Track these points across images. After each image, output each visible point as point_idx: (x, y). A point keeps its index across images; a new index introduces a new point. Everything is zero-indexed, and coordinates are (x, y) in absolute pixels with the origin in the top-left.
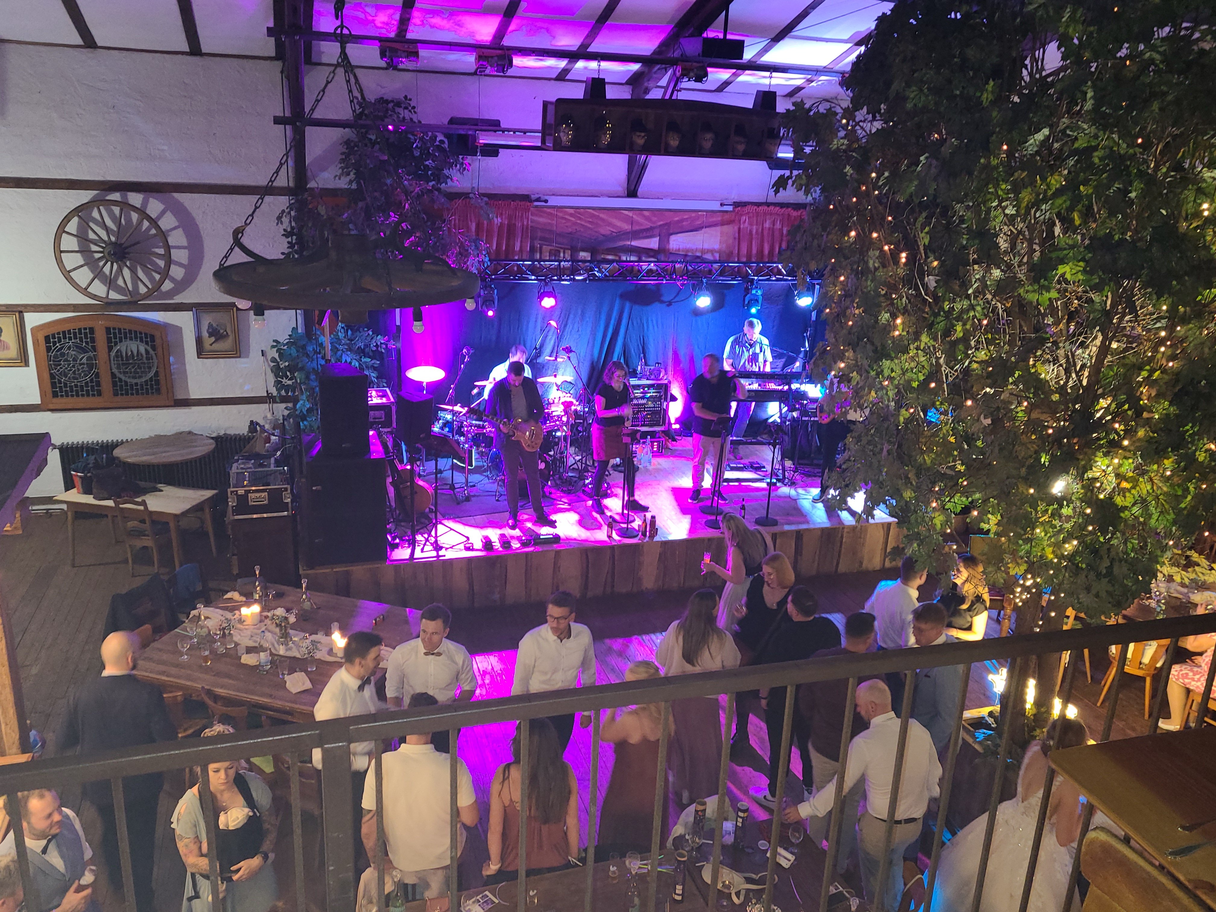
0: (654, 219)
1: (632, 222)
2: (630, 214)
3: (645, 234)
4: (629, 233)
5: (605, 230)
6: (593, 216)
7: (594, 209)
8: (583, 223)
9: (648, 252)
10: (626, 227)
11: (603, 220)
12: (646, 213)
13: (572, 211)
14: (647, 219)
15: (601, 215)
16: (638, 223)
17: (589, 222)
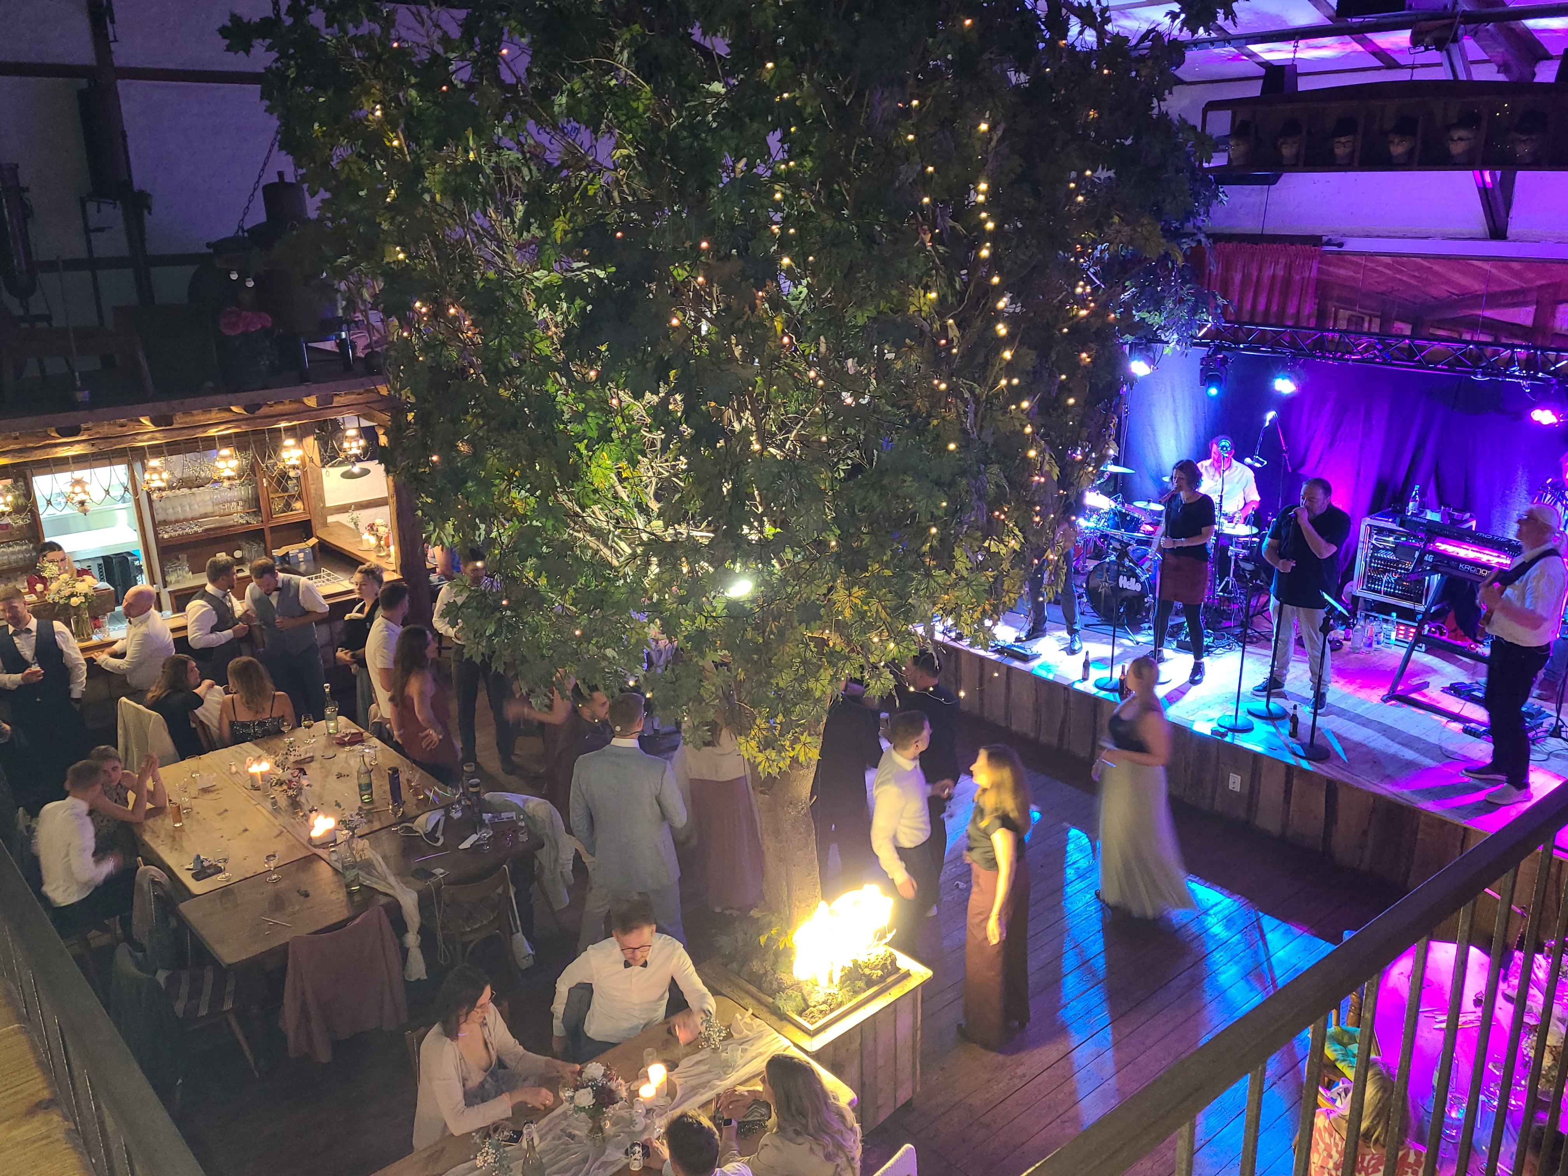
0: (1531, 275)
1: (1488, 278)
2: (1486, 266)
3: (1509, 300)
4: (1481, 296)
5: (1440, 291)
6: (1421, 268)
7: (1425, 257)
8: (1404, 278)
9: (1513, 329)
10: (1477, 287)
11: (1436, 274)
12: (1516, 266)
13: (1388, 260)
14: (1515, 274)
15: (1436, 268)
16: (1500, 282)
17: (1415, 277)
